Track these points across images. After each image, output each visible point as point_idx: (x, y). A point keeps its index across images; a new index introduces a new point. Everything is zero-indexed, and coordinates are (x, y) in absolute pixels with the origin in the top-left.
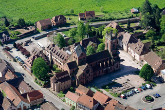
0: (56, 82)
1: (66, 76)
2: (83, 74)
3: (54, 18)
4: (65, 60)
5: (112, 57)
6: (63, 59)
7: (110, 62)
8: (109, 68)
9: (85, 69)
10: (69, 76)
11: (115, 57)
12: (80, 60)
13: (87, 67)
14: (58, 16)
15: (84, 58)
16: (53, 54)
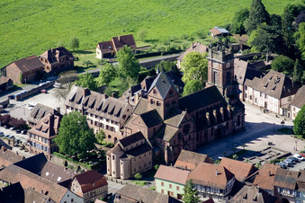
0: (124, 157)
1: (139, 143)
2: (178, 135)
3: (45, 55)
4: (124, 117)
5: (227, 100)
6: (118, 115)
7: (225, 110)
8: (224, 124)
9: (182, 123)
10: (146, 143)
11: (233, 102)
12: (166, 105)
13: (185, 118)
14: (54, 50)
15: (174, 102)
16: (89, 110)
